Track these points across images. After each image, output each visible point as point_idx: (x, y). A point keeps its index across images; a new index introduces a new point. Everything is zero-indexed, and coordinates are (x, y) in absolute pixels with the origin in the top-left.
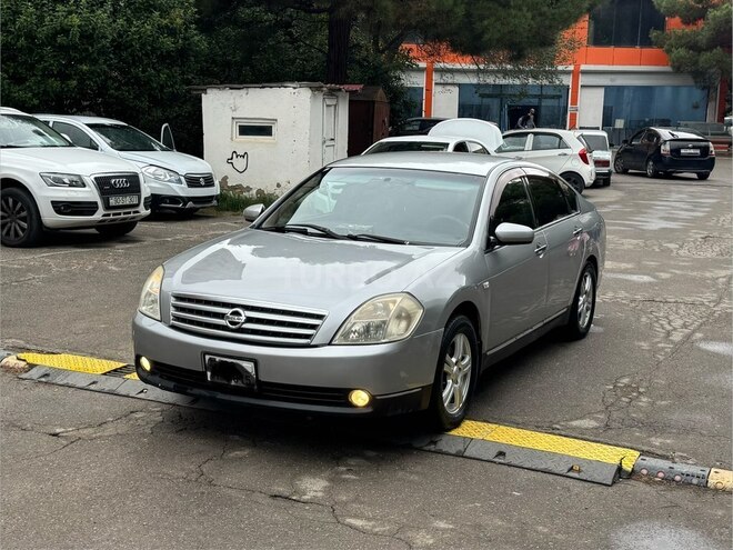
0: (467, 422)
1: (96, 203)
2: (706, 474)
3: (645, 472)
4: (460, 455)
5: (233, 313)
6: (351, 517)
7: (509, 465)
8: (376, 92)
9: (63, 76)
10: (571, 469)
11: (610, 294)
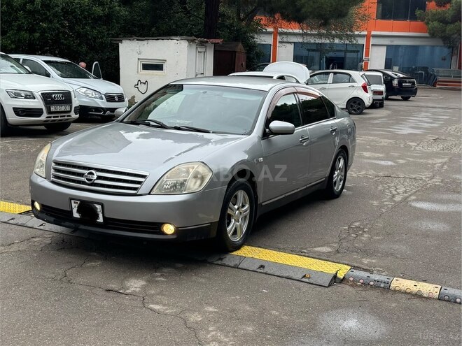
0: (246, 247)
1: (42, 109)
2: (390, 281)
3: (351, 279)
4: (236, 267)
5: (88, 174)
6: (153, 303)
7: (266, 274)
8: (237, 46)
9: (32, 30)
10: (304, 276)
11: (364, 172)
